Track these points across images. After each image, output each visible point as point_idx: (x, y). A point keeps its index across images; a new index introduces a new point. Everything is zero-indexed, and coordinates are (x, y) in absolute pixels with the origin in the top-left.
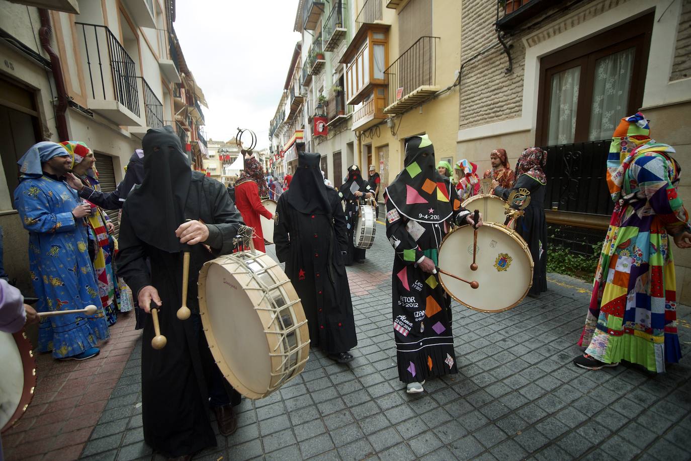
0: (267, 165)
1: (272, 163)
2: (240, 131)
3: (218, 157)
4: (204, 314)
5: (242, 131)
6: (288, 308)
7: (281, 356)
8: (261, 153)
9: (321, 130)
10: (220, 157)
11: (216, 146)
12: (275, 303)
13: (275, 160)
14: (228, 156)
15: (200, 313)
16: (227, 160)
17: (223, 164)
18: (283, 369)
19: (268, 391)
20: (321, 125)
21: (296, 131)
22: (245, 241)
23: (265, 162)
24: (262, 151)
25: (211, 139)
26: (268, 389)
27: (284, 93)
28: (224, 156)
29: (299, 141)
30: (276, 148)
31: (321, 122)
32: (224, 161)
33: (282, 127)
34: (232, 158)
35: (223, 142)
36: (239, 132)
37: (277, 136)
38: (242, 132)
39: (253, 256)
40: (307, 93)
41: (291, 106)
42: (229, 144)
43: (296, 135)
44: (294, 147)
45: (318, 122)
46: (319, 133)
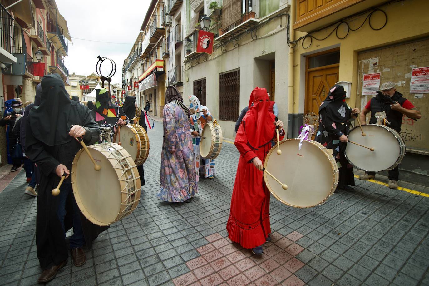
0: (118, 95)
1: (125, 93)
2: (100, 59)
3: (79, 87)
4: (74, 183)
5: (103, 59)
6: (130, 169)
7: (127, 193)
8: (114, 86)
10: (81, 86)
11: (79, 78)
12: (124, 166)
13: (127, 90)
14: (87, 87)
15: (72, 182)
16: (86, 89)
17: (83, 93)
18: (127, 202)
19: (119, 215)
21: (157, 60)
22: (106, 136)
23: (117, 93)
24: (115, 85)
25: (74, 74)
26: (119, 213)
27: (140, 33)
28: (84, 86)
29: (158, 69)
30: (129, 81)
31: (206, 37)
32: (84, 90)
33: (136, 63)
34: (91, 89)
35: (84, 76)
36: (100, 60)
37: (131, 71)
38: (102, 61)
39: (109, 145)
40: (171, 22)
41: (151, 39)
42: (89, 78)
43: (156, 63)
44: (153, 75)
45: (203, 36)
46: (203, 49)
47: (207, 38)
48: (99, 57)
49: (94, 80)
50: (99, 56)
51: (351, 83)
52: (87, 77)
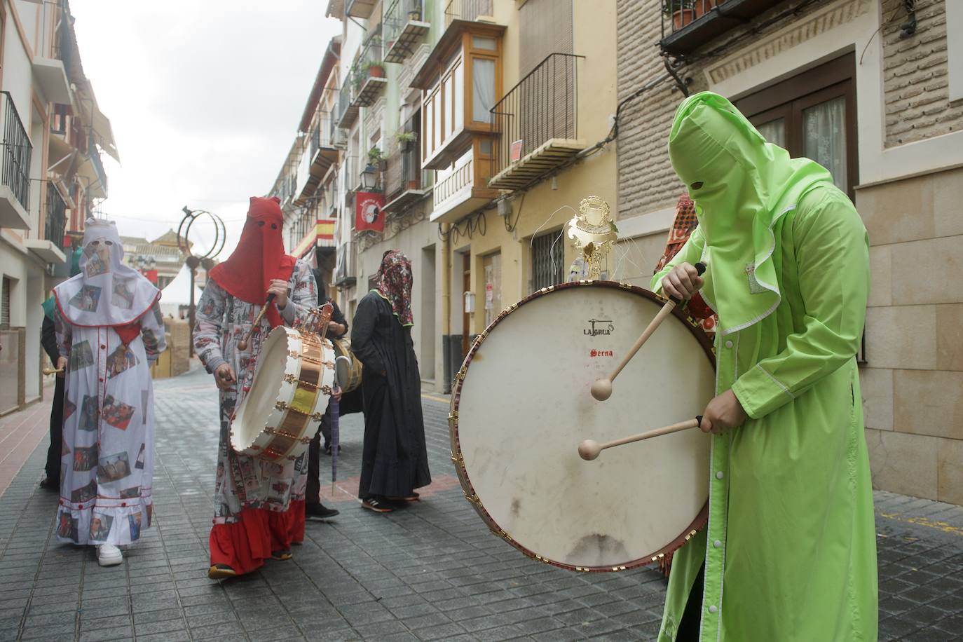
2: (189, 213)
5: (194, 214)
9: (370, 219)
14: (152, 273)
20: (371, 209)
21: (319, 222)
27: (298, 138)
29: (323, 243)
31: (371, 203)
34: (161, 278)
35: (143, 241)
36: (188, 216)
38: (194, 218)
40: (347, 142)
41: (312, 168)
42: (157, 245)
43: (318, 229)
44: (311, 255)
45: (366, 202)
46: (366, 225)
47: (374, 204)
48: (185, 209)
49: (174, 253)
50: (186, 207)
51: (475, 295)
52: (153, 242)
